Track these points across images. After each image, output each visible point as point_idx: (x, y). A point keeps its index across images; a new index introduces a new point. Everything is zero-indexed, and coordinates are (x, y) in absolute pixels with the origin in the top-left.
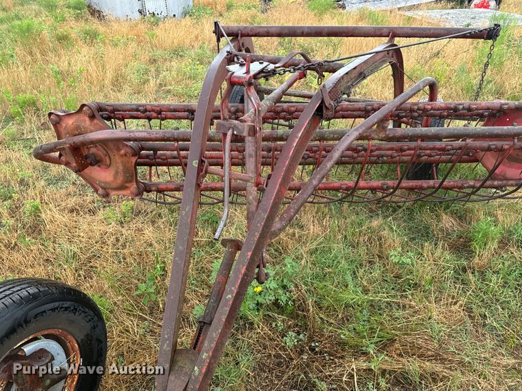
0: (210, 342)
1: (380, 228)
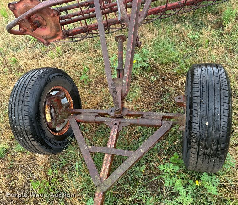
0: (127, 69)
1: (180, 28)
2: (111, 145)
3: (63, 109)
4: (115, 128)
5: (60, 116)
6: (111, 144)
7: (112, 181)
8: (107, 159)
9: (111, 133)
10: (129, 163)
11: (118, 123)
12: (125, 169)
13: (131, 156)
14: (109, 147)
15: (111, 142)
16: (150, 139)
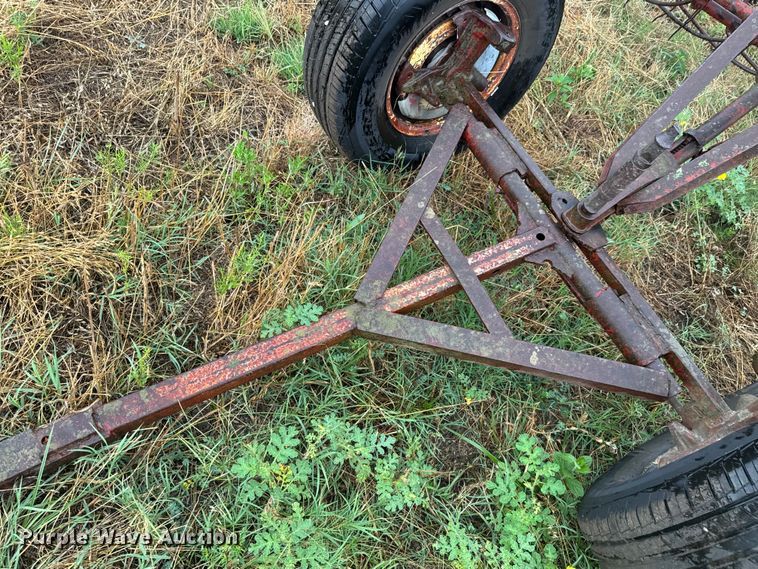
2: (478, 263)
3: (465, 77)
4: (529, 243)
5: (441, 82)
6: (483, 261)
7: (400, 330)
8: (437, 280)
9: (508, 242)
10: (476, 344)
11: (549, 239)
12: (452, 344)
13: (498, 338)
14: (470, 261)
15: (488, 259)
16: (584, 359)
